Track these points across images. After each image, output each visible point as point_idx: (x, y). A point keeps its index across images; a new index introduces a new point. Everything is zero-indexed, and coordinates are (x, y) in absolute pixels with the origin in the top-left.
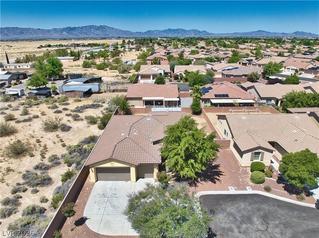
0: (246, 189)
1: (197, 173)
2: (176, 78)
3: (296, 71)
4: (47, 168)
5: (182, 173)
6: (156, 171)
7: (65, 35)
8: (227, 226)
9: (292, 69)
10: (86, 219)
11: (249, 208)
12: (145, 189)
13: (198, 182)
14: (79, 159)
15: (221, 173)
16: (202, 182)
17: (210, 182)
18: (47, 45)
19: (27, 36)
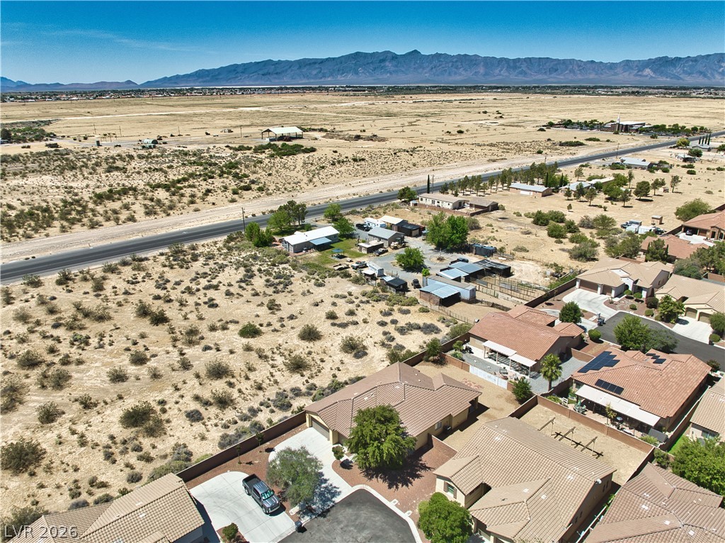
0: (404, 512)
2: (650, 303)
4: (298, 394)
11: (379, 524)
13: (377, 477)
15: (409, 484)
16: (379, 479)
17: (386, 484)
18: (565, 120)
19: (562, 77)
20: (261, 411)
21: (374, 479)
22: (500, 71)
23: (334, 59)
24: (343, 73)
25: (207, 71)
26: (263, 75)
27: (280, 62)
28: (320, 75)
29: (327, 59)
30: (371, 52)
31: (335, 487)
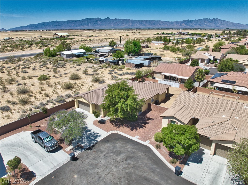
0: (145, 141)
15: (144, 127)
16: (124, 127)
17: (129, 129)
19: (157, 26)
20: (48, 104)
21: (121, 127)
22: (137, 24)
23: (80, 20)
24: (83, 25)
25: (33, 25)
26: (54, 26)
27: (60, 22)
28: (75, 26)
29: (77, 20)
30: (93, 18)
31: (96, 133)
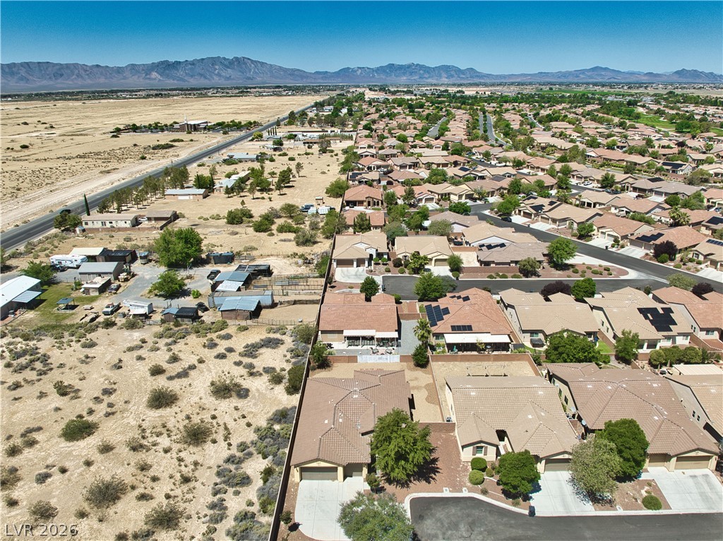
0: (461, 491)
1: (408, 475)
2: (398, 264)
3: (616, 241)
4: (240, 461)
5: (392, 475)
6: (365, 470)
7: (155, 79)
8: (433, 532)
9: (609, 235)
10: (299, 525)
11: (459, 514)
12: (356, 497)
13: (411, 482)
14: (274, 449)
15: (438, 470)
16: (415, 482)
17: (424, 482)
18: (129, 125)
21: (412, 485)
